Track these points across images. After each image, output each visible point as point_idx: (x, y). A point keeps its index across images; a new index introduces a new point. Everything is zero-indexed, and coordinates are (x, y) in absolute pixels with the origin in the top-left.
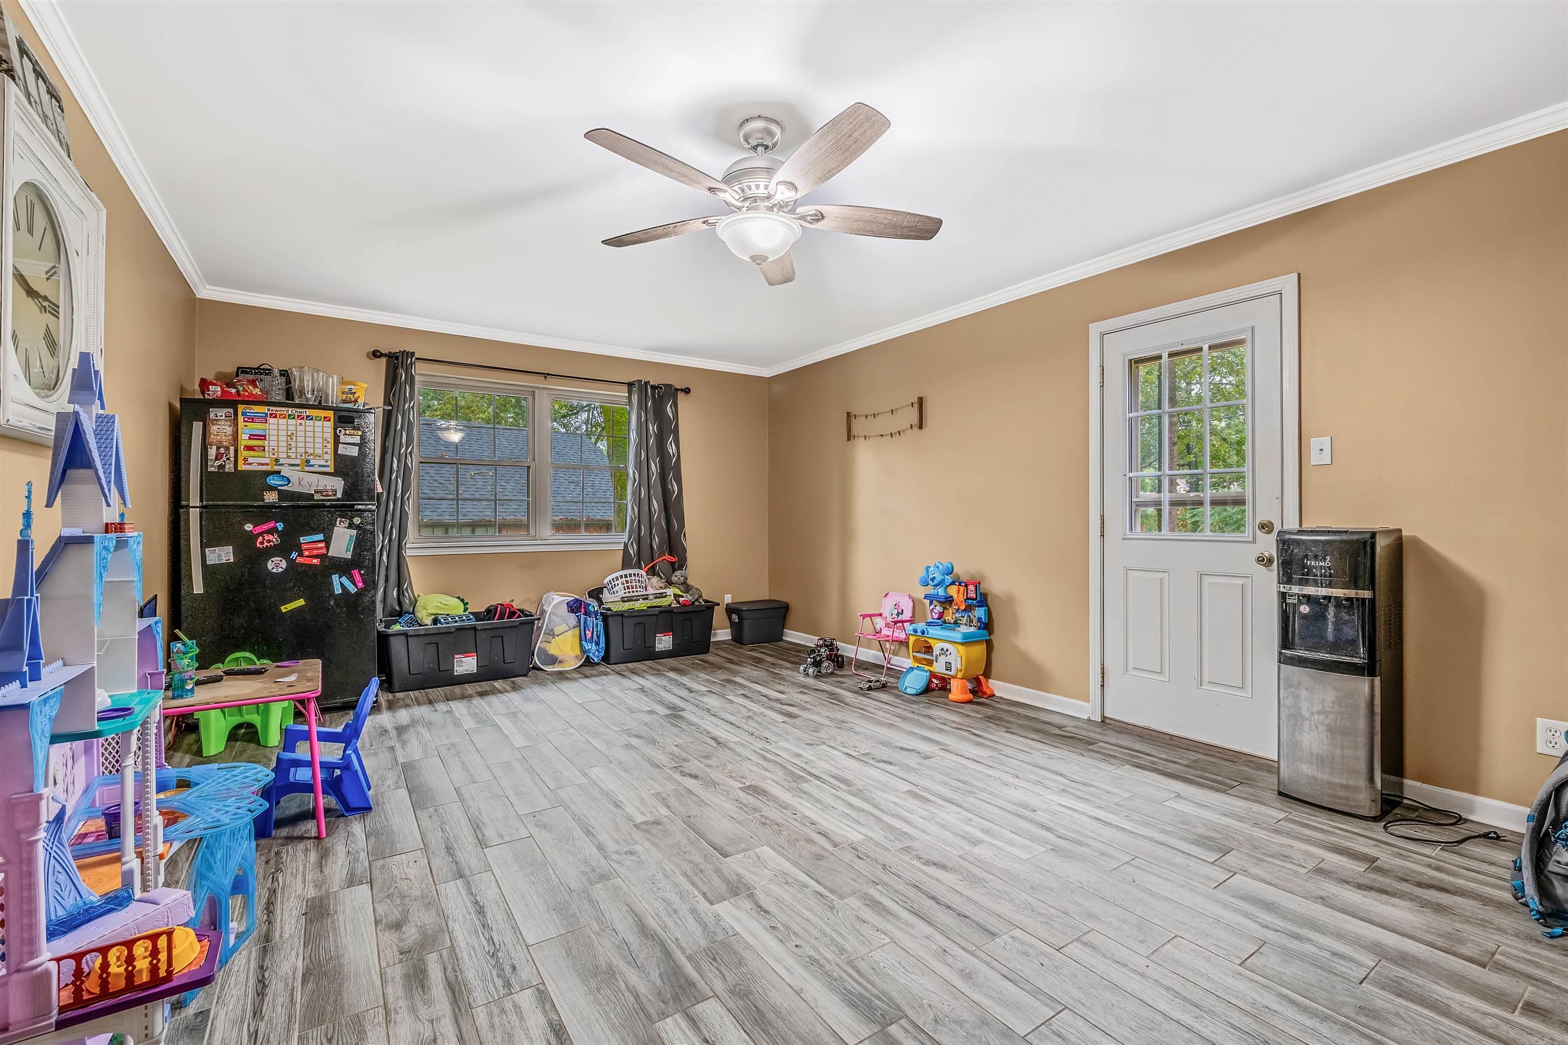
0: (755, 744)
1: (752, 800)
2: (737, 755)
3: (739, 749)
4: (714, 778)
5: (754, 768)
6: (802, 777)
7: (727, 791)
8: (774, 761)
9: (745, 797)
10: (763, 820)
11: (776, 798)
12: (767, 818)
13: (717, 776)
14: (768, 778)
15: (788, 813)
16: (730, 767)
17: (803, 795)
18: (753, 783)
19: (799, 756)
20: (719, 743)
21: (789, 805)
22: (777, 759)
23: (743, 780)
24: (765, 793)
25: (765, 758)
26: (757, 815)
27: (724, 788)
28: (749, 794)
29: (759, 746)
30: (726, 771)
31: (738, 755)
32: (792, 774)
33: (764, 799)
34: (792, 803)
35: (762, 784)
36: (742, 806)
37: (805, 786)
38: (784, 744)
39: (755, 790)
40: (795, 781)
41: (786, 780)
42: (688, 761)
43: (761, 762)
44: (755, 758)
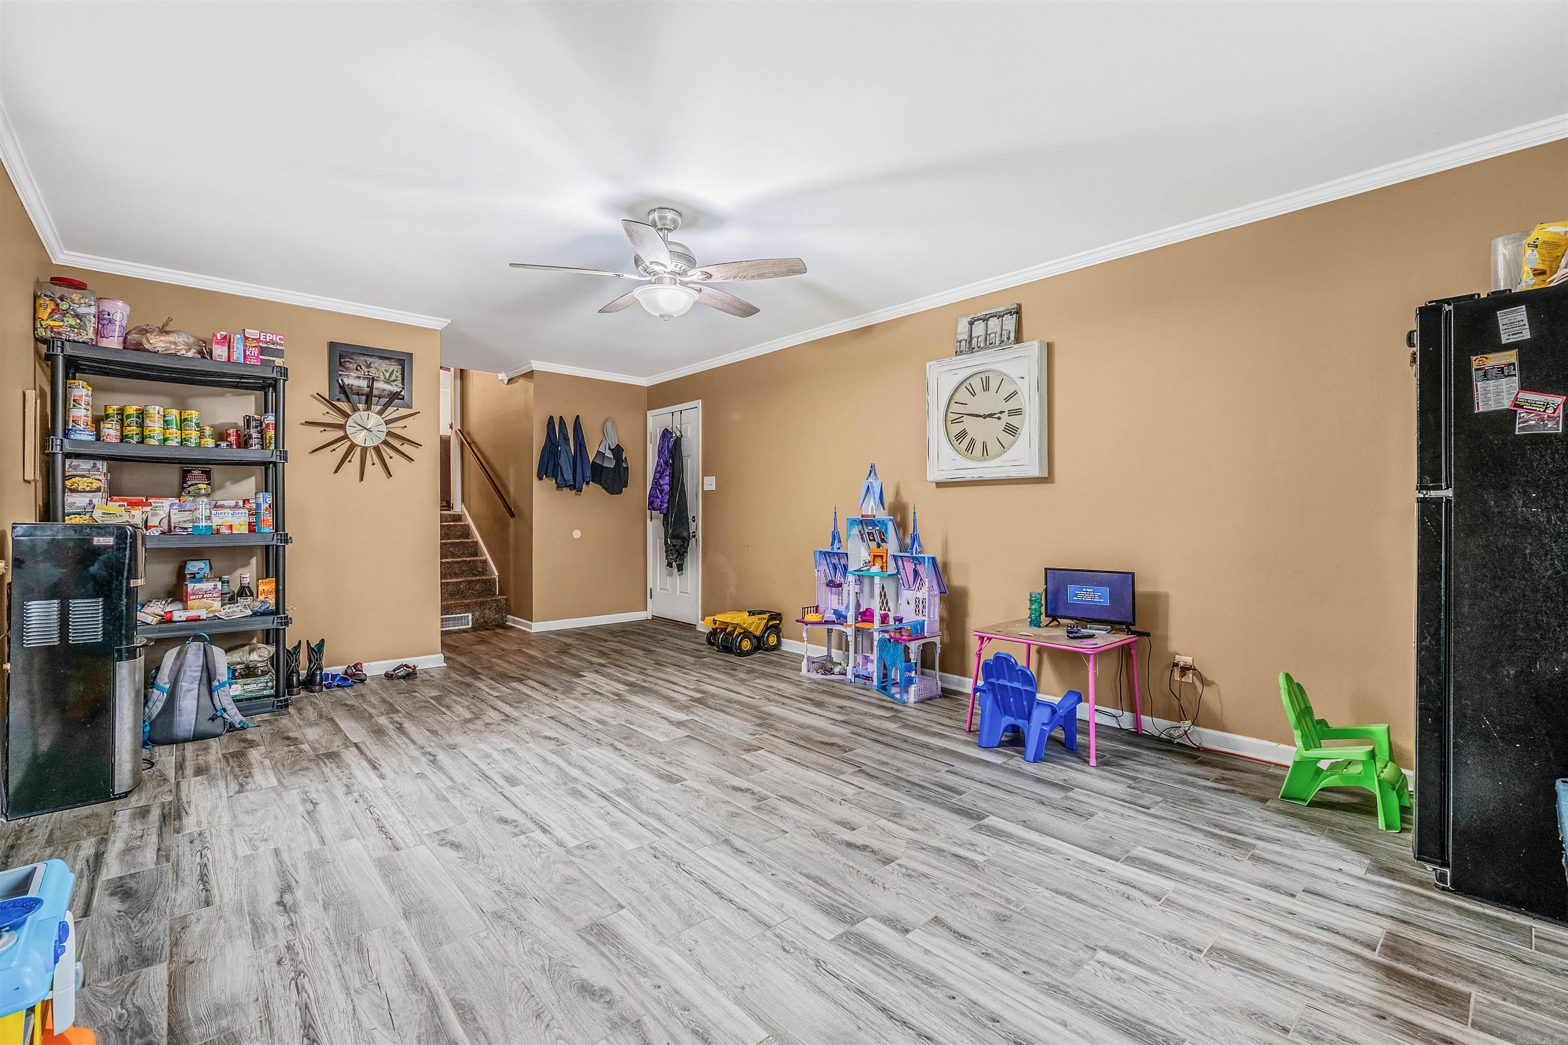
0: (673, 845)
1: (673, 770)
2: (696, 821)
3: (695, 832)
4: (714, 788)
5: (672, 803)
6: (619, 795)
7: (698, 776)
8: (648, 814)
9: (681, 773)
10: (663, 756)
11: (651, 773)
12: (660, 757)
13: (711, 791)
14: (657, 792)
15: (642, 762)
16: (701, 803)
17: (624, 776)
18: (672, 786)
19: (614, 825)
20: (726, 841)
21: (639, 768)
22: (643, 817)
23: (683, 788)
24: (661, 777)
25: (659, 819)
26: (668, 759)
27: (702, 779)
28: (676, 775)
29: (667, 840)
30: (704, 797)
31: (694, 822)
32: (630, 800)
33: (662, 771)
34: (636, 769)
35: (664, 785)
36: (681, 764)
37: (619, 785)
38: (630, 845)
39: (670, 779)
40: (628, 790)
41: (638, 791)
42: (754, 807)
43: (663, 812)
44: (672, 818)
